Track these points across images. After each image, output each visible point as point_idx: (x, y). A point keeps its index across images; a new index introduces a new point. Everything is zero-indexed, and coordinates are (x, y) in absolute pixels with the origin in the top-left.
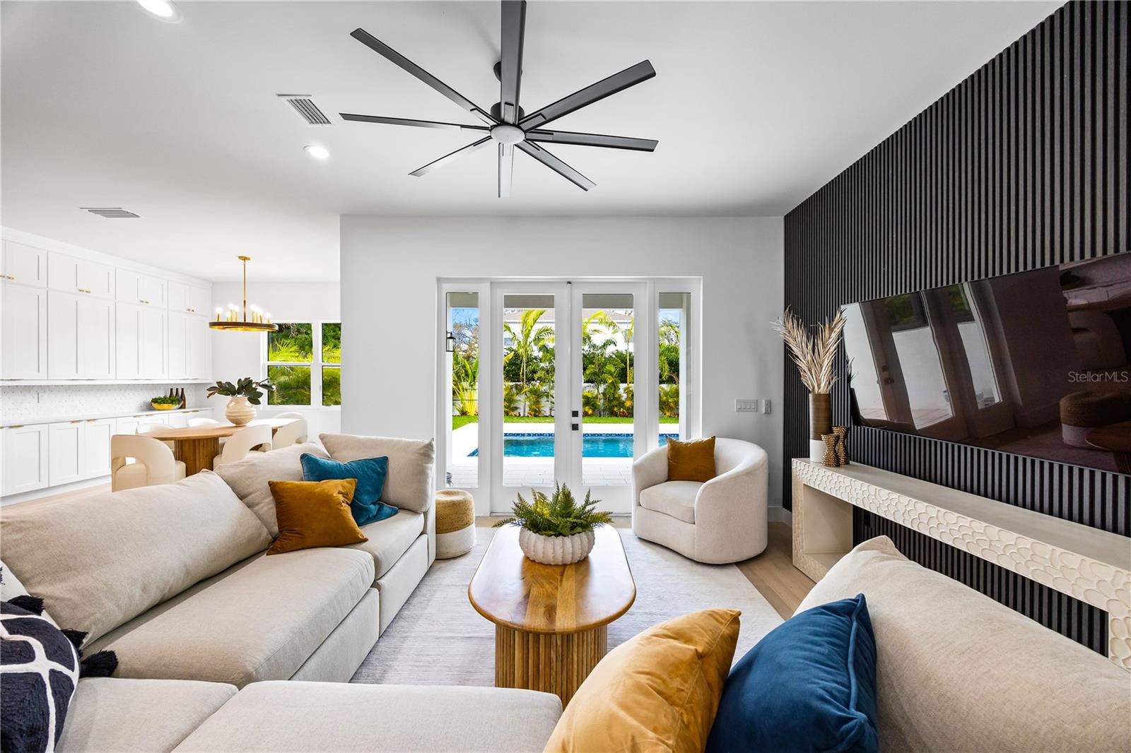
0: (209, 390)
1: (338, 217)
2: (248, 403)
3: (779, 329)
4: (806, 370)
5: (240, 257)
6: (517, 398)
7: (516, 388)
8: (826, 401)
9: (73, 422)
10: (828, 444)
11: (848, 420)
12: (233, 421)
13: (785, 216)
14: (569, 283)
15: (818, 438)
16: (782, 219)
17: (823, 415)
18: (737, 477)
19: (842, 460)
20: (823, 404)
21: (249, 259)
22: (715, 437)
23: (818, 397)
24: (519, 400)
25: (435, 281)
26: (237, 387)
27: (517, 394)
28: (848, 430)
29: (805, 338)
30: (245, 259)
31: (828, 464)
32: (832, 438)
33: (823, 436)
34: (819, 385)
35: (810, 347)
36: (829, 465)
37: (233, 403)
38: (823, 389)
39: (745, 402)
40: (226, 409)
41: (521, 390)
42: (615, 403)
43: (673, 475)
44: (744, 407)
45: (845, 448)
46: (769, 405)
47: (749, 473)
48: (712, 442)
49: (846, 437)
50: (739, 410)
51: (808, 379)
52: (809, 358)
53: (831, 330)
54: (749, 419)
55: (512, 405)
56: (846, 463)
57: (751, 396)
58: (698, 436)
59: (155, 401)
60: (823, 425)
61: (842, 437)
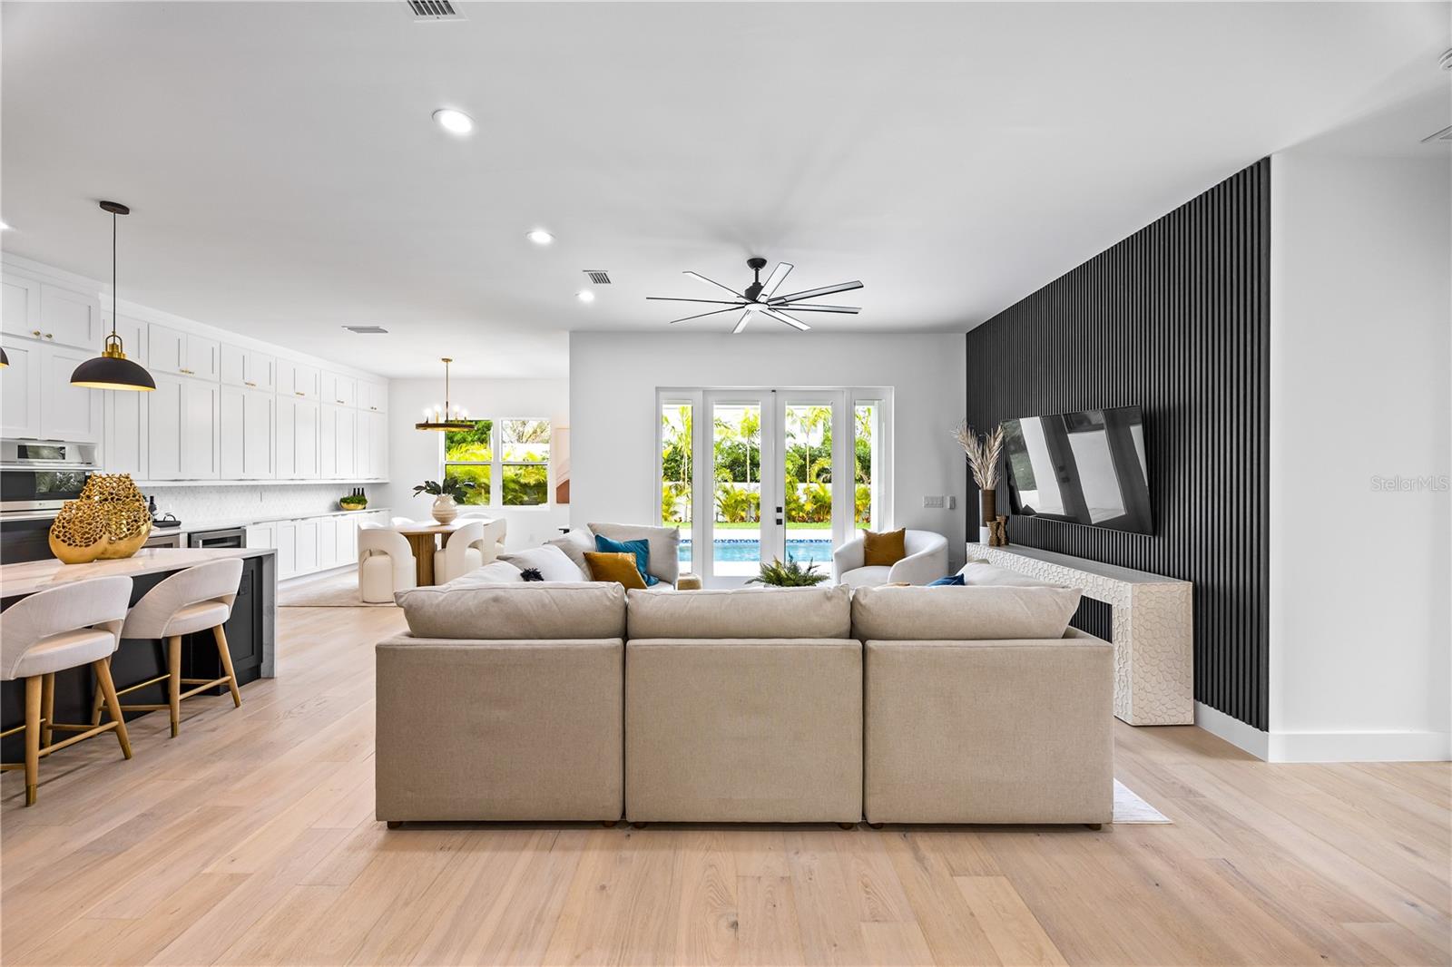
0: (415, 489)
1: (568, 335)
2: (452, 502)
3: (956, 437)
4: (977, 470)
5: (443, 360)
6: (676, 500)
7: (676, 489)
8: (992, 496)
9: (292, 520)
10: (992, 528)
11: (1008, 511)
12: (439, 519)
13: (967, 334)
14: (773, 391)
15: (985, 525)
16: (965, 335)
17: (989, 506)
18: (922, 557)
19: (1003, 542)
20: (989, 498)
21: (450, 360)
22: (904, 529)
23: (985, 492)
24: (679, 503)
25: (654, 390)
26: (441, 485)
27: (677, 495)
28: (1008, 518)
29: (976, 445)
30: (447, 360)
31: (991, 545)
32: (994, 524)
33: (988, 523)
34: (986, 483)
35: (980, 452)
36: (993, 545)
37: (439, 502)
38: (989, 486)
39: (932, 498)
40: (432, 507)
41: (681, 491)
42: (793, 506)
43: (868, 561)
44: (930, 503)
45: (1006, 532)
46: (953, 501)
47: (932, 555)
48: (902, 533)
49: (1006, 523)
50: (927, 506)
51: (979, 478)
52: (979, 461)
53: (995, 439)
54: (936, 513)
55: (672, 509)
56: (1007, 544)
57: (937, 492)
58: (890, 528)
59: (344, 500)
60: (990, 515)
61: (1003, 524)
